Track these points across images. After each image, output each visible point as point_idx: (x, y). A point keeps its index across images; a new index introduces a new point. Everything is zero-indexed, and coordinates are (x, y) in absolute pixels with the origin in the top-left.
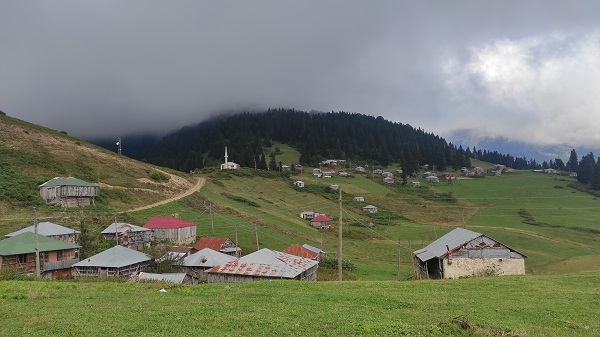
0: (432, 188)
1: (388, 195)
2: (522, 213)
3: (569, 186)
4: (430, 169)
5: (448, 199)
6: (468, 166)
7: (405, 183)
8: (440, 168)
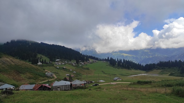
0: (84, 67)
1: (76, 69)
2: (102, 72)
3: (109, 65)
4: (81, 61)
5: (88, 69)
6: (88, 60)
7: (78, 65)
8: (83, 61)
